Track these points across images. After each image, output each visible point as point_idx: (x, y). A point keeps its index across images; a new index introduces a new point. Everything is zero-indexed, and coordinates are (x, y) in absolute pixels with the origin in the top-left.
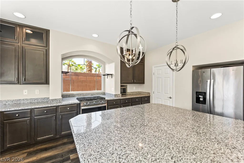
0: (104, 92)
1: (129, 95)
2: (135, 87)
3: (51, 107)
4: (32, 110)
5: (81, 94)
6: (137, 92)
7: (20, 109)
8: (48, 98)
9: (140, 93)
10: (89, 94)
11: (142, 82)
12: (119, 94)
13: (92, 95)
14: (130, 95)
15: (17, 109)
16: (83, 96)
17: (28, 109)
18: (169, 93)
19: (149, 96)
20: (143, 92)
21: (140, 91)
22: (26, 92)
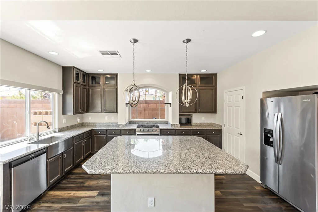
0: (167, 121)
1: (195, 126)
2: (204, 117)
3: (117, 129)
4: (107, 130)
5: (145, 122)
6: (207, 123)
7: (101, 129)
8: (117, 123)
9: (212, 125)
10: (151, 122)
11: (212, 111)
12: (176, 124)
13: (154, 123)
14: (197, 126)
15: (100, 129)
16: (146, 123)
17: (105, 129)
18: (239, 128)
19: (221, 130)
20: (215, 124)
21: (212, 122)
22: (106, 118)
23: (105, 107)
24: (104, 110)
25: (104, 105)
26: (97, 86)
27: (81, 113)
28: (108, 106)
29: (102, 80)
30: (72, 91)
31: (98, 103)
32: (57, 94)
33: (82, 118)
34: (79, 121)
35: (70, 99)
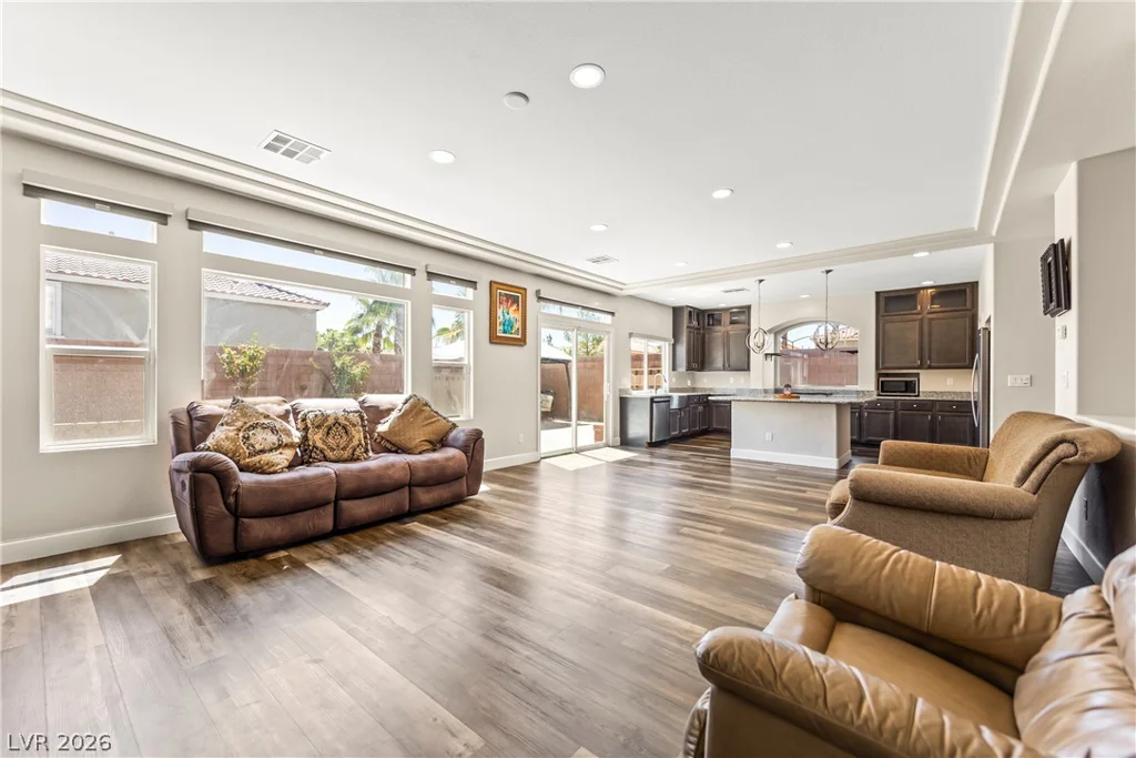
2: (952, 379)
12: (868, 391)
22: (732, 380)
23: (729, 360)
24: (729, 367)
25: (727, 357)
26: (718, 328)
27: (693, 370)
28: (734, 359)
29: (726, 318)
30: (684, 338)
31: (718, 356)
32: (667, 344)
33: (693, 380)
34: (689, 383)
35: (682, 350)
